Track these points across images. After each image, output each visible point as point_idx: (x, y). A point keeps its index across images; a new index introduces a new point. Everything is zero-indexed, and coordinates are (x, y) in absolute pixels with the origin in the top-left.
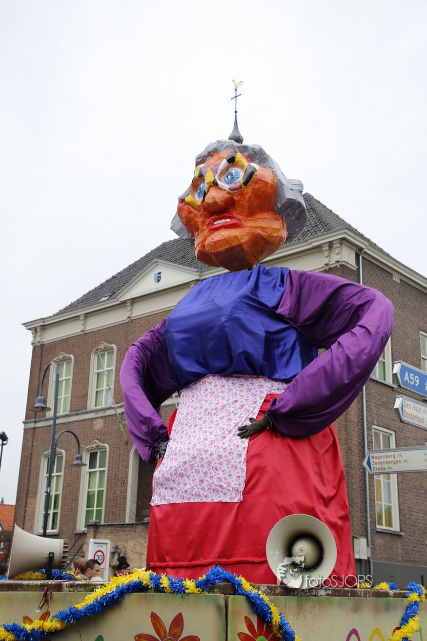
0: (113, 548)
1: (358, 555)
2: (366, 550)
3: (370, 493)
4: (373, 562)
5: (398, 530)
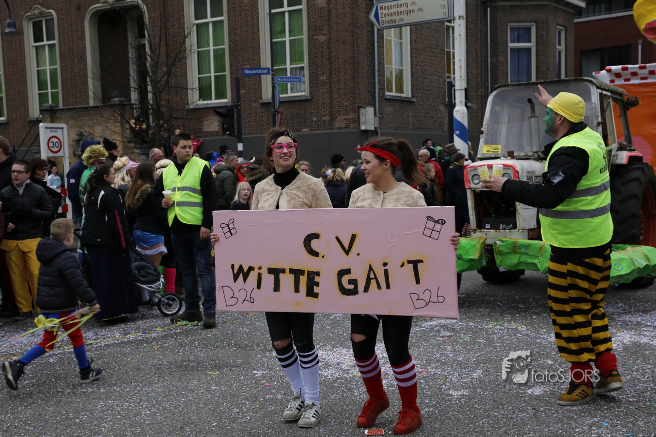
0: (77, 135)
1: (365, 126)
2: (372, 120)
3: (379, 55)
4: (381, 132)
5: (410, 96)
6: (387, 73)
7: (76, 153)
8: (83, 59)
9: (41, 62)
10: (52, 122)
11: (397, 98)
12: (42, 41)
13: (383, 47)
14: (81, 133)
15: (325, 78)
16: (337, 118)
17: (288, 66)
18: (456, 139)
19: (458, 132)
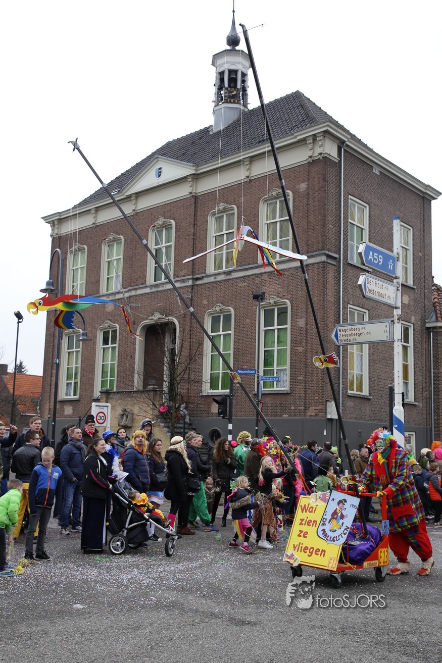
0: (122, 411)
1: (329, 415)
2: (336, 412)
3: (343, 363)
5: (368, 395)
6: (350, 377)
7: (120, 424)
8: (132, 357)
9: (105, 359)
10: (107, 402)
11: (357, 396)
12: (108, 344)
13: (347, 358)
14: (125, 410)
15: (301, 378)
16: (309, 408)
17: (275, 368)
18: (394, 430)
19: (396, 426)
